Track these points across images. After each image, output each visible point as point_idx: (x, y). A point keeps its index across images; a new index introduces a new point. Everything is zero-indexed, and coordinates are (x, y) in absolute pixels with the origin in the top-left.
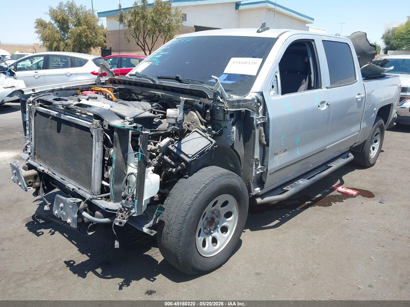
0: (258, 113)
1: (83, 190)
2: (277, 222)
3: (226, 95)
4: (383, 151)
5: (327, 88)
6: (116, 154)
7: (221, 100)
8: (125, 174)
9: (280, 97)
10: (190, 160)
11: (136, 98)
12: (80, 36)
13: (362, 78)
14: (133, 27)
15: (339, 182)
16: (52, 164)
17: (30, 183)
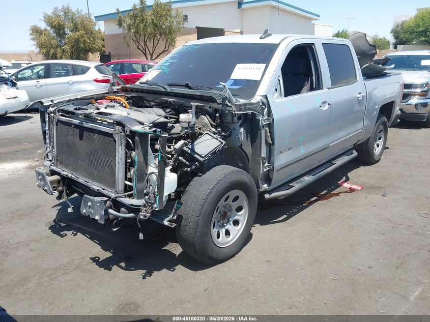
0: (263, 115)
1: (107, 191)
2: (285, 216)
3: (234, 99)
4: (388, 148)
5: (328, 88)
6: (138, 156)
7: (229, 104)
8: (146, 174)
9: (284, 99)
10: (203, 159)
11: (148, 105)
12: (78, 42)
13: (362, 78)
14: (133, 31)
15: (344, 178)
16: (75, 169)
17: (54, 187)
